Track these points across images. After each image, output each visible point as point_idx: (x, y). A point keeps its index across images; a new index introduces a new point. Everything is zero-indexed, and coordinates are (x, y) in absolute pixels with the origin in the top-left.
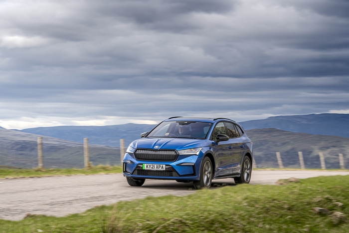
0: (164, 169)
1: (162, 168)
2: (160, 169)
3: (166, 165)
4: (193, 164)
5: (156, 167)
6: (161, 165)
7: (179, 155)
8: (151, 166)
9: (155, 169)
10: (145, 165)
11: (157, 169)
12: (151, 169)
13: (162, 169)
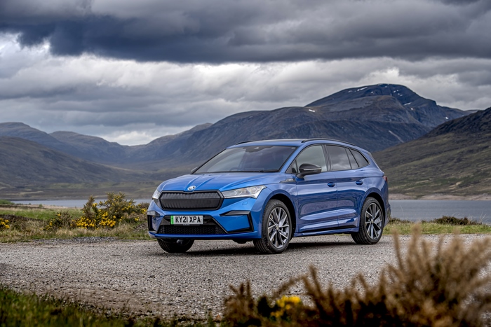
0: (202, 223)
1: (199, 221)
2: (196, 222)
3: (204, 216)
4: (248, 213)
5: (189, 219)
6: (197, 217)
7: (224, 198)
8: (183, 219)
9: (189, 223)
10: (174, 217)
11: (191, 223)
12: (182, 223)
13: (199, 223)
